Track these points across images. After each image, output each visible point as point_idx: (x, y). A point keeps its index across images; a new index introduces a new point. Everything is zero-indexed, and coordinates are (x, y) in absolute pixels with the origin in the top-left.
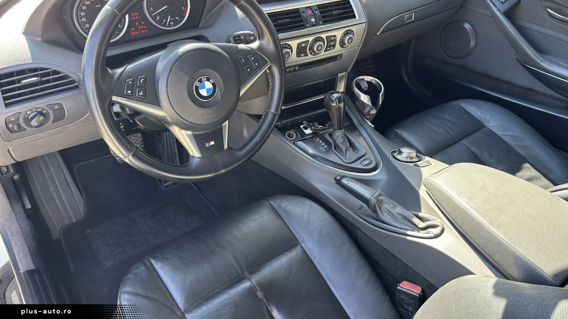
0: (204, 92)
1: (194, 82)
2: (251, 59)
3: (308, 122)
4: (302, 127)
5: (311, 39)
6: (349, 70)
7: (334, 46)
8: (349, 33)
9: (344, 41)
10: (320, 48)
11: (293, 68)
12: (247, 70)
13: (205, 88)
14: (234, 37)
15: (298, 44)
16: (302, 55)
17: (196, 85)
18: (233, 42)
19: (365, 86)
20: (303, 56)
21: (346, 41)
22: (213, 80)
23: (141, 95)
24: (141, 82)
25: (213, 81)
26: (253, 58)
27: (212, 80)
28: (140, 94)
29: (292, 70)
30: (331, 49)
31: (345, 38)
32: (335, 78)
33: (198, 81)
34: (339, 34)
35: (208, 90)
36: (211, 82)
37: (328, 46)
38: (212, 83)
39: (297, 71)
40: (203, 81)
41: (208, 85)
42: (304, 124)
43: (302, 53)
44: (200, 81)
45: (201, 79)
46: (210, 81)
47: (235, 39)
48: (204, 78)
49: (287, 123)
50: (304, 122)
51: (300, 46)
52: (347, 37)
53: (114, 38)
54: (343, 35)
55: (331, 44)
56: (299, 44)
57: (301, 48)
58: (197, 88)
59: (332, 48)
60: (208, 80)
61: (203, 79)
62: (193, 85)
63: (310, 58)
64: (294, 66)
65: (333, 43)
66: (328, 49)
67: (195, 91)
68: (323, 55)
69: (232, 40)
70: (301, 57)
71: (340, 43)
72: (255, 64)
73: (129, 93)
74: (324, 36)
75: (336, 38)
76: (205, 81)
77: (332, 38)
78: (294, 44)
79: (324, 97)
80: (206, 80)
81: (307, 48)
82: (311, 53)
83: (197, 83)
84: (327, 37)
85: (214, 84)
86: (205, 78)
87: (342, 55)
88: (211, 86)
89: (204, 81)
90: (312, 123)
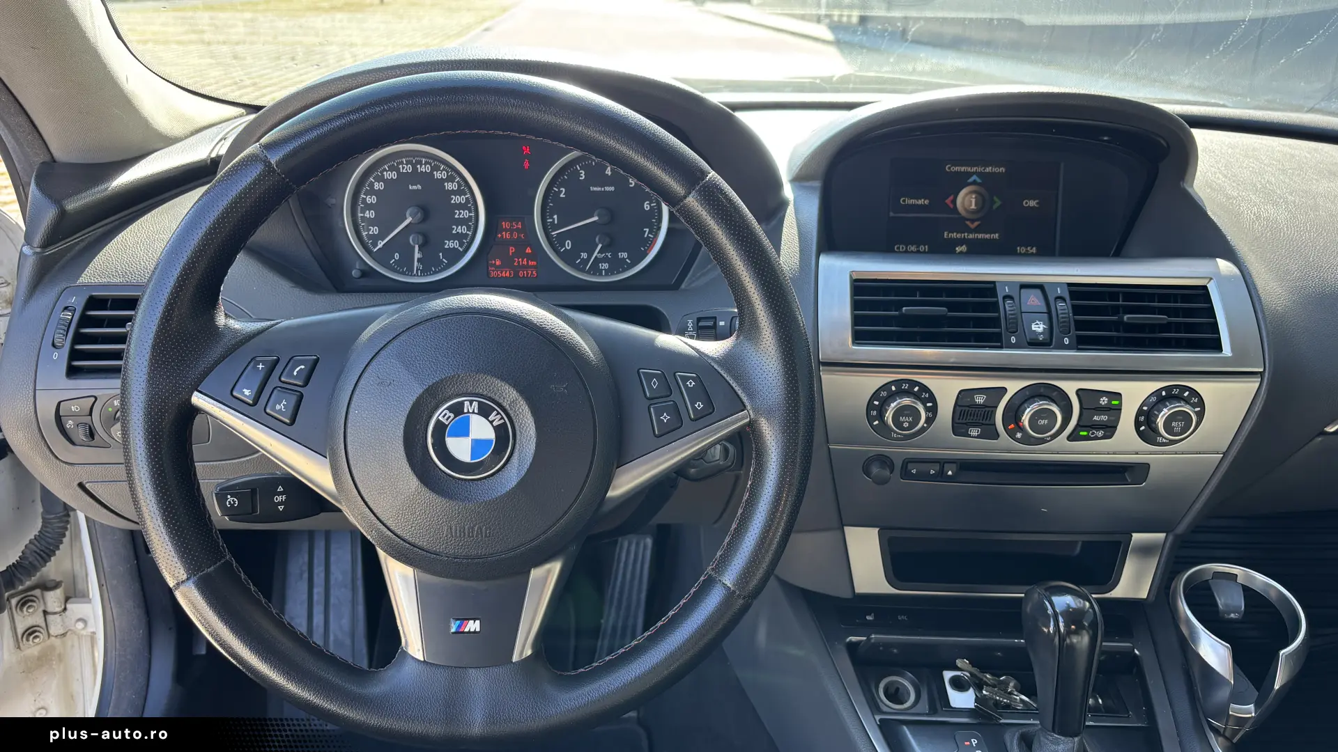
0: (460, 448)
1: (437, 408)
2: (686, 386)
3: (973, 666)
4: (948, 675)
5: (1013, 386)
6: (1181, 529)
7: (1109, 429)
8: (1179, 398)
9: (1155, 422)
10: (1042, 422)
11: (937, 467)
12: (659, 415)
13: (466, 434)
14: (699, 320)
15: (961, 392)
16: (974, 432)
17: (440, 418)
18: (691, 334)
19: (1230, 602)
20: (978, 437)
21: (1160, 422)
22: (502, 418)
23: (279, 411)
24: (295, 373)
25: (502, 421)
26: (691, 384)
27: (499, 416)
28: (278, 407)
29: (932, 472)
30: (1097, 438)
31: (1160, 411)
32: (1118, 543)
33: (450, 409)
34: (1135, 393)
35: (478, 445)
36: (491, 422)
37: (1081, 424)
38: (495, 423)
39: (950, 479)
40: (466, 411)
41: (482, 429)
42: (957, 669)
43: (975, 425)
44: (457, 410)
45: (462, 403)
46: (491, 418)
47: (701, 324)
48: (471, 402)
49: (888, 645)
50: (959, 663)
51: (967, 401)
52: (1165, 410)
53: (435, 273)
54: (1154, 399)
55: (1096, 418)
56: (963, 393)
57: (968, 406)
58: (441, 429)
59: (1100, 433)
60: (484, 412)
61: (467, 404)
62: (430, 417)
63: (1005, 447)
64: (942, 463)
65: (1104, 418)
66: (1085, 433)
67: (432, 436)
68: (1062, 449)
69: (690, 325)
70: (970, 436)
71: (1138, 424)
72: (693, 404)
73: (246, 396)
74: (1070, 387)
75: (1121, 404)
76: (473, 412)
77: (1104, 401)
78: (946, 390)
79: (1023, 595)
80: (476, 411)
81: (993, 413)
82: (1011, 434)
83: (442, 414)
84: (1079, 393)
85: (501, 431)
86: (475, 404)
87: (1145, 467)
88: (490, 434)
89: (468, 412)
90: (992, 674)
